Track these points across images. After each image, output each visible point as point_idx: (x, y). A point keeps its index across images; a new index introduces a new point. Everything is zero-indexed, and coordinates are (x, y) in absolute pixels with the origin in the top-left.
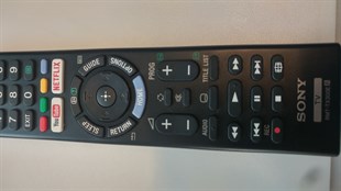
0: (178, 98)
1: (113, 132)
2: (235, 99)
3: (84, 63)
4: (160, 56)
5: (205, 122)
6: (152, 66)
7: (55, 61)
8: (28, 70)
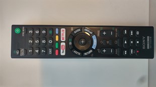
0: (108, 42)
1: (85, 54)
2: (126, 42)
3: (75, 30)
4: (102, 28)
5: (116, 50)
6: (99, 32)
7: (62, 29)
8: (51, 32)
